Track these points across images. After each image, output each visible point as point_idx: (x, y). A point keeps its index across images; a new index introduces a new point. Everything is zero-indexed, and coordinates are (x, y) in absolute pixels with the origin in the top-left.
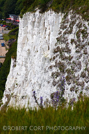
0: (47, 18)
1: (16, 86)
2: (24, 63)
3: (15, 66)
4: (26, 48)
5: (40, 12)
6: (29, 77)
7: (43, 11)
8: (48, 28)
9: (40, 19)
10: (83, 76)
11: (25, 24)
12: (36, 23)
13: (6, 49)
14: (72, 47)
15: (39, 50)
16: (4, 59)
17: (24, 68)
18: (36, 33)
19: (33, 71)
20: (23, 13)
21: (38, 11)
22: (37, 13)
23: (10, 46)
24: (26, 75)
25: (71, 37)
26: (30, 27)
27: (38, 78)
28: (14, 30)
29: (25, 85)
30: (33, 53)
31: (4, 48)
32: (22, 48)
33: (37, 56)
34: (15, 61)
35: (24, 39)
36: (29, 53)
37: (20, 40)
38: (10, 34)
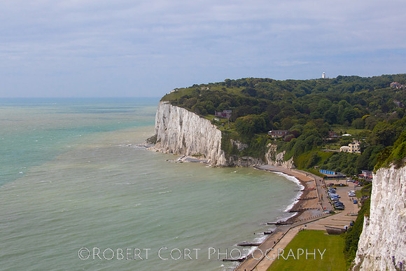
0: (402, 174)
1: (369, 246)
2: (378, 222)
3: (368, 224)
4: (380, 205)
5: (395, 168)
6: (383, 237)
7: (398, 167)
8: (404, 184)
9: (395, 175)
11: (379, 180)
12: (390, 179)
13: (359, 206)
15: (394, 208)
16: (356, 217)
17: (378, 227)
18: (391, 190)
19: (388, 231)
20: (377, 169)
21: (393, 166)
22: (392, 169)
23: (363, 203)
24: (381, 234)
26: (384, 183)
27: (394, 238)
28: (367, 186)
29: (380, 245)
30: (387, 211)
31: (356, 205)
32: (376, 206)
33: (392, 214)
34: (369, 220)
35: (378, 196)
36: (384, 211)
37: (373, 197)
38: (362, 191)
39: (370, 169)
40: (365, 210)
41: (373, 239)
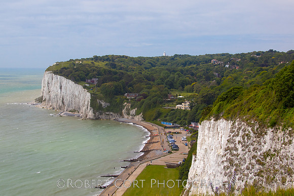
0: (219, 125)
1: (196, 176)
2: (202, 159)
3: (195, 161)
4: (204, 147)
5: (214, 120)
6: (206, 169)
7: (216, 120)
8: (220, 132)
9: (214, 125)
10: (248, 168)
11: (203, 129)
12: (211, 129)
13: (189, 148)
14: (239, 147)
15: (213, 149)
16: (187, 155)
17: (202, 163)
18: (211, 136)
19: (209, 165)
20: (201, 121)
21: (213, 119)
22: (212, 121)
23: (192, 145)
24: (204, 167)
25: (238, 139)
26: (207, 131)
27: (213, 170)
28: (195, 133)
29: (203, 175)
30: (209, 151)
31: (187, 147)
32: (201, 147)
33: (212, 153)
34: (196, 157)
35: (202, 141)
36: (206, 151)
37: (199, 141)
38: (192, 136)
39: (197, 121)
40: (193, 150)
41: (199, 171)
